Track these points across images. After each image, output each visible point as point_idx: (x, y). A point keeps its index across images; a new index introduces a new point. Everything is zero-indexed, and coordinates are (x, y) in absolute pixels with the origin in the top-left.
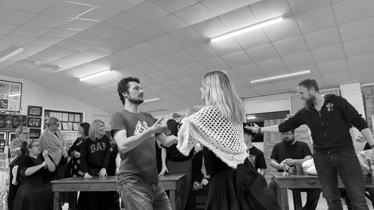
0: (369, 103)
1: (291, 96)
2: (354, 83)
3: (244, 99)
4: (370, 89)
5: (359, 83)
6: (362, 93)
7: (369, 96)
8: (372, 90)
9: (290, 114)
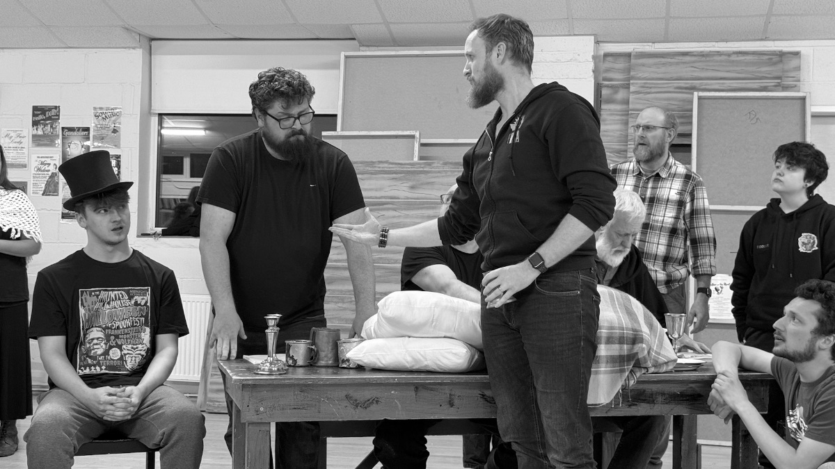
0: (612, 118)
1: (346, 57)
2: (575, 35)
3: (153, 43)
4: (620, 65)
5: (593, 37)
6: (596, 78)
7: (616, 92)
8: (628, 70)
9: (335, 130)
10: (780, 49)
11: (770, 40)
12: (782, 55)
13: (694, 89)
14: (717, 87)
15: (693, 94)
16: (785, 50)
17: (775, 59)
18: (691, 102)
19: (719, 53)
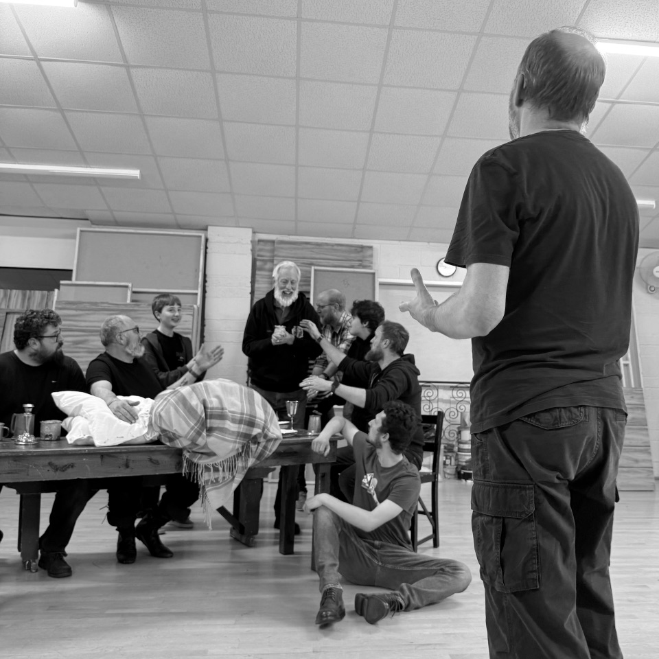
0: (263, 280)
2: (240, 227)
4: (268, 247)
5: (250, 230)
6: (253, 255)
7: (266, 264)
8: (273, 251)
10: (360, 244)
11: (356, 238)
12: (362, 248)
13: (312, 264)
14: (325, 264)
15: (311, 267)
16: (364, 244)
17: (359, 249)
18: (310, 272)
19: (327, 244)
